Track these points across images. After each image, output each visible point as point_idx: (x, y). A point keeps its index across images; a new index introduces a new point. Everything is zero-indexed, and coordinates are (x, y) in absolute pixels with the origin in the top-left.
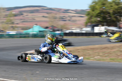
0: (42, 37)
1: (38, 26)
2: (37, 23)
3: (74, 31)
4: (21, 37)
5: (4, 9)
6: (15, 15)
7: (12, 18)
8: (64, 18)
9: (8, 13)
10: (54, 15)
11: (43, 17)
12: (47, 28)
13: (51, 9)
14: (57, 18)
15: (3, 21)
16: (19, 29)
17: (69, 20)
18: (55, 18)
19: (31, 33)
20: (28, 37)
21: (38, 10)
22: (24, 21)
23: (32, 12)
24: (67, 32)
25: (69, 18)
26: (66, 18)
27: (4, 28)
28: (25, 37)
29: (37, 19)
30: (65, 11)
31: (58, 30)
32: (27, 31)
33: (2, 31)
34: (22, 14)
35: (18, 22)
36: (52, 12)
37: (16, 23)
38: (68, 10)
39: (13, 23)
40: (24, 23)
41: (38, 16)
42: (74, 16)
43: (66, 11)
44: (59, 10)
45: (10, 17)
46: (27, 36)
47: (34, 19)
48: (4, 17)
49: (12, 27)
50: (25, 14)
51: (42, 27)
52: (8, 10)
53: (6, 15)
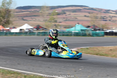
0: (83, 36)
1: (80, 25)
2: (79, 22)
3: (114, 31)
4: (63, 35)
5: (47, 7)
6: (58, 14)
7: (55, 17)
8: (105, 18)
9: (51, 11)
10: (95, 15)
11: (85, 16)
12: (88, 27)
13: (92, 9)
14: (98, 18)
15: (46, 19)
16: (62, 27)
17: (110, 20)
18: (96, 18)
19: (73, 32)
20: (71, 35)
21: (81, 10)
22: (66, 20)
23: (74, 11)
24: (108, 31)
25: (109, 18)
26: (107, 18)
27: (47, 26)
28: (67, 35)
29: (79, 18)
30: (105, 12)
31: (99, 30)
32: (70, 30)
33: (45, 29)
34: (65, 13)
35: (61, 20)
36: (93, 12)
37: (58, 21)
38: (109, 10)
39: (56, 21)
40: (67, 22)
41: (80, 16)
42: (115, 17)
43: (107, 11)
44: (100, 10)
45: (53, 15)
46: (69, 34)
47: (76, 18)
48: (47, 16)
49: (55, 25)
50: (68, 13)
51: (84, 26)
52: (51, 9)
53: (50, 14)
